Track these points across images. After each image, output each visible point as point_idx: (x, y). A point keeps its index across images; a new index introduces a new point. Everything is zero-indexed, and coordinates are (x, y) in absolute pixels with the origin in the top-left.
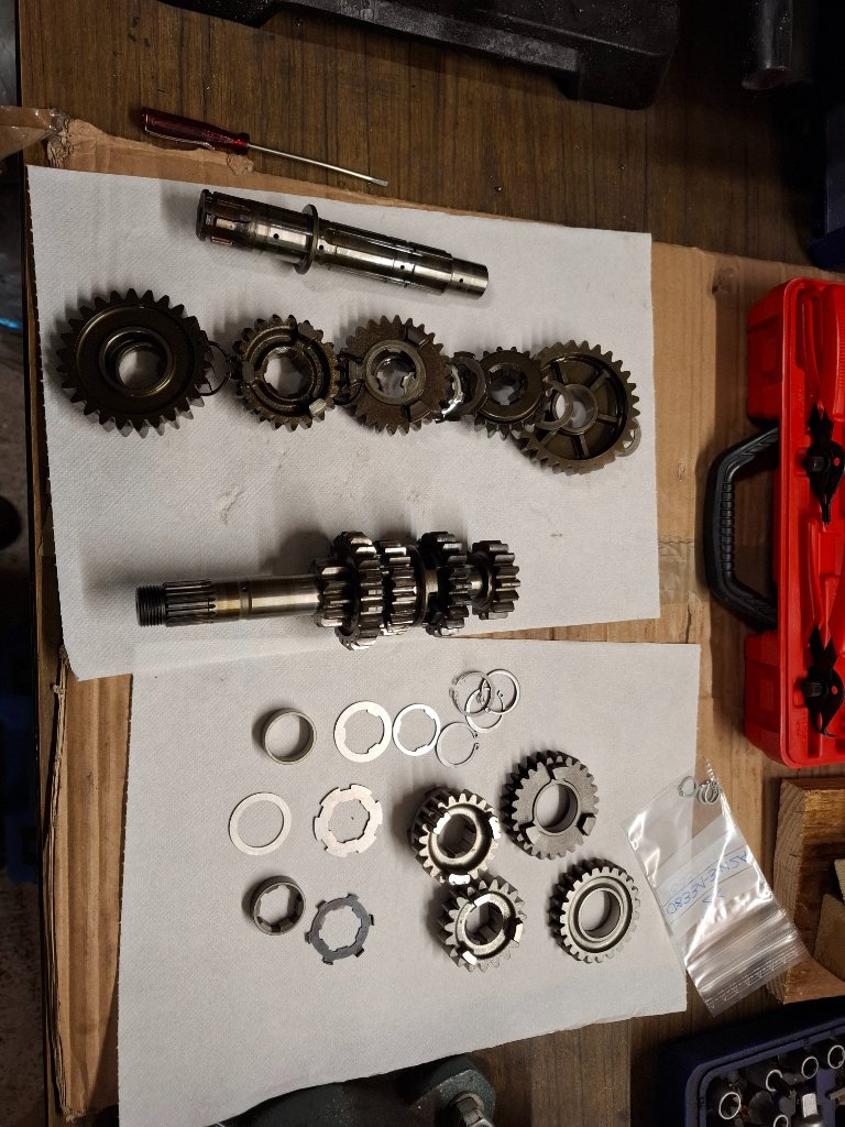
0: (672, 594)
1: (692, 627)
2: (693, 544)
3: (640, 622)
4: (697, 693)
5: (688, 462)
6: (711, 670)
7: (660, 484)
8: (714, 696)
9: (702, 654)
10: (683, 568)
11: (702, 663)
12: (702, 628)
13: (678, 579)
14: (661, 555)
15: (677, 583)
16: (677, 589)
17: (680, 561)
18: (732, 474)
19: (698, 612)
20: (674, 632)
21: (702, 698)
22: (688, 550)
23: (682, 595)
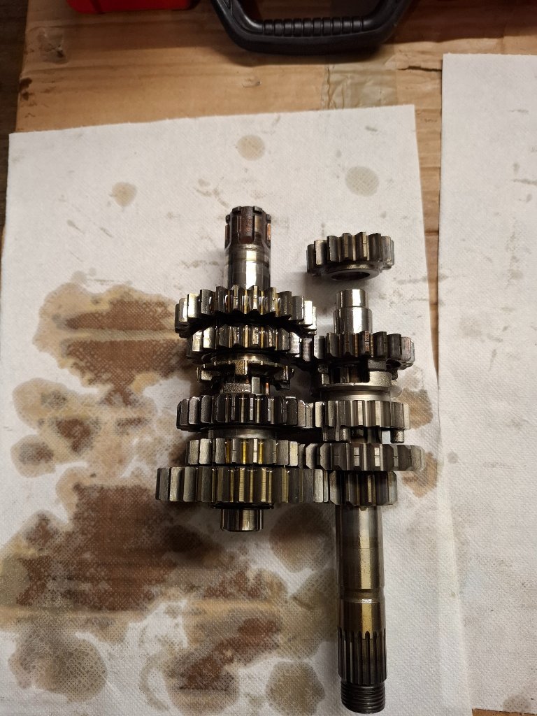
0: (386, 91)
1: (423, 65)
2: (331, 67)
3: (418, 126)
4: (499, 56)
5: (240, 75)
6: (471, 40)
7: (265, 109)
8: (501, 36)
9: (454, 52)
10: (358, 78)
11: (464, 51)
12: (423, 53)
13: (369, 84)
14: (343, 106)
15: (375, 84)
16: (381, 84)
17: (349, 81)
18: (254, 25)
19: (405, 58)
20: (429, 86)
21: (503, 50)
22: (336, 72)
23: (388, 78)
